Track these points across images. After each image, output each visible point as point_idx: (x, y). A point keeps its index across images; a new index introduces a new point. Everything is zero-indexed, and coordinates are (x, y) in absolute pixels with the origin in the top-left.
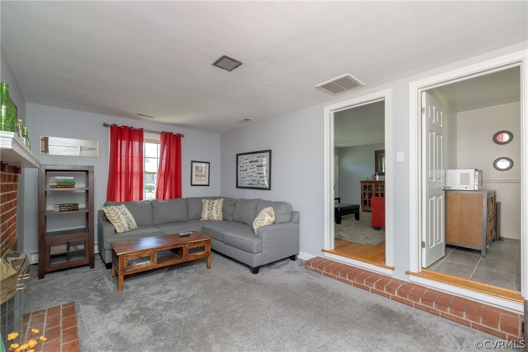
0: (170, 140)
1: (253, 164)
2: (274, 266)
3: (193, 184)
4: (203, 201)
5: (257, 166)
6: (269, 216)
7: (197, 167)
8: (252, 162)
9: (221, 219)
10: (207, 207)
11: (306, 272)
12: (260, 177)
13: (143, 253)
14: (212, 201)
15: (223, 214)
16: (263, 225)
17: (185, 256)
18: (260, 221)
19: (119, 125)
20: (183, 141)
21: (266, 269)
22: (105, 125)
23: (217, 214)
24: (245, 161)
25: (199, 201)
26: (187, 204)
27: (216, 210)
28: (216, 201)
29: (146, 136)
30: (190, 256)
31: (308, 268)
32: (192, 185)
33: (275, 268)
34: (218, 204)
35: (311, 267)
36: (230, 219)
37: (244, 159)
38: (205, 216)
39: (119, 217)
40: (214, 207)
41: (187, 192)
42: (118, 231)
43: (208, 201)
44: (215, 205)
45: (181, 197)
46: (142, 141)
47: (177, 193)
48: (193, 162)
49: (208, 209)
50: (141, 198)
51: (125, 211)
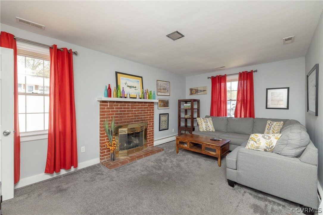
3: (268, 107)
4: (267, 121)
6: (253, 141)
7: (272, 94)
10: (267, 127)
13: (184, 140)
14: (272, 122)
16: (248, 148)
17: (203, 150)
22: (209, 78)
25: (265, 121)
26: (254, 122)
27: (273, 131)
30: (206, 152)
40: (272, 128)
42: (200, 130)
43: (270, 122)
44: (273, 126)
45: (254, 117)
46: (226, 82)
47: (250, 114)
48: (268, 89)
49: (268, 129)
50: (226, 115)
51: (207, 121)
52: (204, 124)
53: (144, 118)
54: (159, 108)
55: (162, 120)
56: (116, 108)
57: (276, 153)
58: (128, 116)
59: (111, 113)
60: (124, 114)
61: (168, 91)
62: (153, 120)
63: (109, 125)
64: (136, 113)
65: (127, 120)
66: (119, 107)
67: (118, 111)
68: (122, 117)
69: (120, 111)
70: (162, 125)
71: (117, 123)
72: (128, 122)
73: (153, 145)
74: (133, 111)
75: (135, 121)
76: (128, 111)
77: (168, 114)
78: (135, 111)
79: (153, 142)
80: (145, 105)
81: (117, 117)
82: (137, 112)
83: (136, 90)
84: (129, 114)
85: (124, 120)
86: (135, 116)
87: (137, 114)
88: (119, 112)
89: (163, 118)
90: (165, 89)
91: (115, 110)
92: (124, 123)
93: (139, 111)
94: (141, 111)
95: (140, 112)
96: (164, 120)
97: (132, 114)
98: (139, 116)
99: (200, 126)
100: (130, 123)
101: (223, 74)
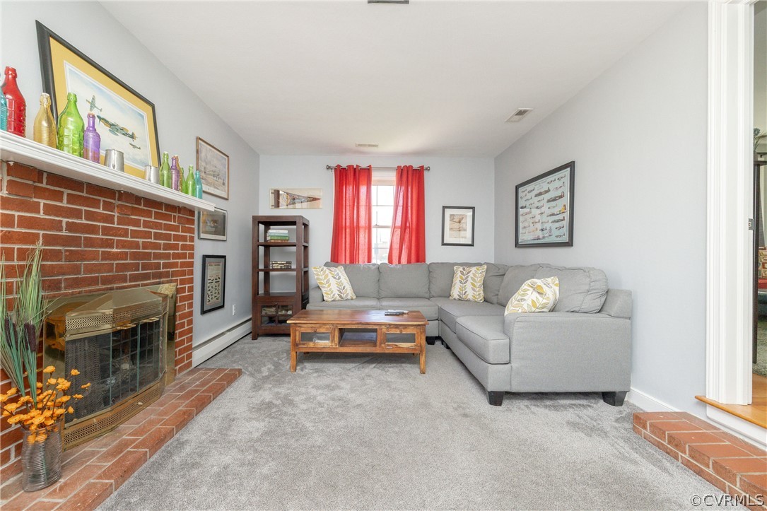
0: (408, 177)
1: (540, 198)
2: (549, 403)
3: (445, 242)
4: (455, 268)
5: (549, 201)
6: (535, 294)
7: (452, 216)
8: (540, 194)
9: (480, 298)
10: (459, 279)
11: (627, 440)
12: (553, 222)
13: (320, 327)
14: (467, 269)
15: (484, 291)
16: (520, 311)
17: (381, 344)
18: (517, 302)
19: (344, 165)
20: (427, 176)
21: (523, 404)
22: (329, 168)
23: (474, 290)
24: (529, 196)
25: (449, 268)
26: (430, 272)
27: (473, 284)
28: (473, 269)
29: (375, 176)
30: (389, 345)
31: (639, 433)
32: (444, 244)
33: (546, 407)
34: (477, 275)
35: (648, 432)
36: (494, 299)
37: (526, 192)
38: (455, 293)
39: (328, 281)
40: (469, 279)
41: (434, 254)
42: (325, 298)
43: (461, 269)
44: (471, 274)
45: (424, 261)
46: (370, 184)
47: (418, 254)
48: (444, 208)
49: (461, 282)
50: (369, 260)
51: (338, 274)
52: (333, 281)
53: (165, 266)
54: (202, 236)
55: (208, 276)
56: (48, 209)
57: (568, 312)
58: (107, 256)
59: (16, 229)
60: (90, 243)
61: (224, 184)
62: (192, 274)
63: (10, 297)
64: (137, 245)
65: (99, 271)
66: (64, 204)
67: (58, 225)
68: (81, 256)
69: (70, 227)
70: (209, 292)
71: (55, 286)
72: (106, 281)
73: (190, 363)
74: (125, 233)
75: (134, 278)
76: (106, 231)
77: (224, 257)
78: (135, 234)
79: (190, 356)
80: (167, 217)
81: (55, 255)
82: (141, 241)
83: (134, 146)
84: (109, 244)
85: (89, 269)
86: (135, 256)
87: (141, 250)
88: (64, 233)
89: (213, 271)
90: (216, 175)
91: (41, 215)
92: (89, 285)
93: (148, 235)
94: (157, 236)
95: (153, 240)
96: (215, 277)
97: (123, 247)
98: (147, 256)
99: (324, 287)
100: (115, 286)
101: (364, 165)
